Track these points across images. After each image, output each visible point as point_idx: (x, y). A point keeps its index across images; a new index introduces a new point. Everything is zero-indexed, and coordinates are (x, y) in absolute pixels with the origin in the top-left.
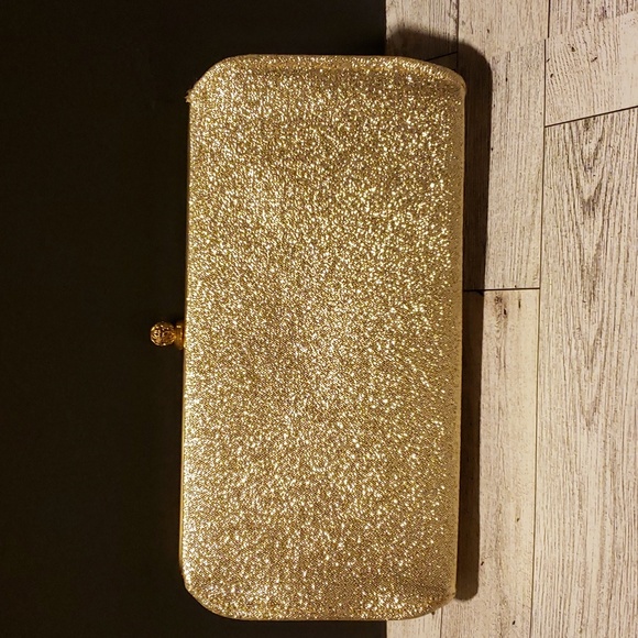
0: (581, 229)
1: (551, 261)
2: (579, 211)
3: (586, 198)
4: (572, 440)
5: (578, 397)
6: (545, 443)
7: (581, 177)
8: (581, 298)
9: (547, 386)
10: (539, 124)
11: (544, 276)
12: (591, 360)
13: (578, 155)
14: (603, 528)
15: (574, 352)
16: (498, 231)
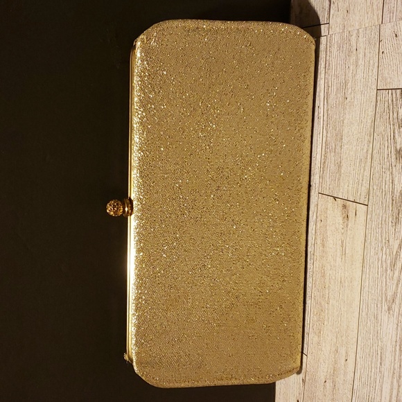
0: (394, 169)
1: (375, 188)
2: (394, 157)
3: (398, 148)
4: (379, 318)
5: (384, 289)
6: (364, 314)
7: (396, 132)
8: (391, 219)
9: (368, 276)
10: (374, 87)
11: (371, 197)
12: (393, 265)
13: (395, 115)
14: (392, 383)
15: (384, 256)
16: (347, 158)
